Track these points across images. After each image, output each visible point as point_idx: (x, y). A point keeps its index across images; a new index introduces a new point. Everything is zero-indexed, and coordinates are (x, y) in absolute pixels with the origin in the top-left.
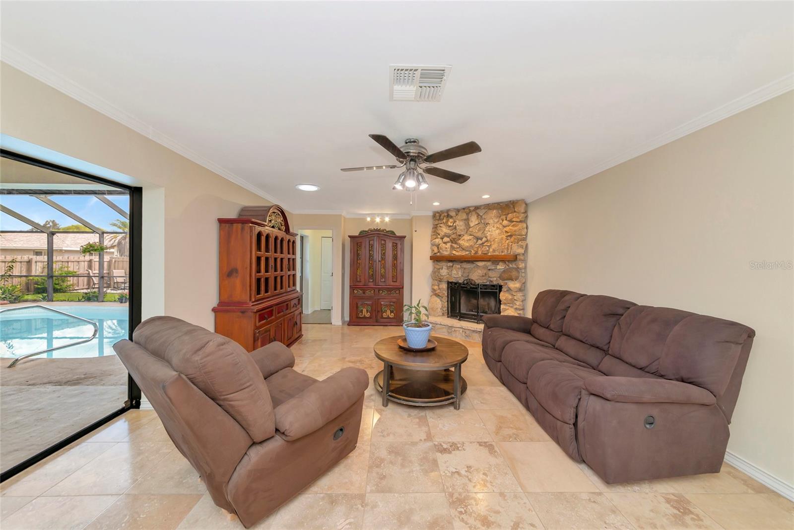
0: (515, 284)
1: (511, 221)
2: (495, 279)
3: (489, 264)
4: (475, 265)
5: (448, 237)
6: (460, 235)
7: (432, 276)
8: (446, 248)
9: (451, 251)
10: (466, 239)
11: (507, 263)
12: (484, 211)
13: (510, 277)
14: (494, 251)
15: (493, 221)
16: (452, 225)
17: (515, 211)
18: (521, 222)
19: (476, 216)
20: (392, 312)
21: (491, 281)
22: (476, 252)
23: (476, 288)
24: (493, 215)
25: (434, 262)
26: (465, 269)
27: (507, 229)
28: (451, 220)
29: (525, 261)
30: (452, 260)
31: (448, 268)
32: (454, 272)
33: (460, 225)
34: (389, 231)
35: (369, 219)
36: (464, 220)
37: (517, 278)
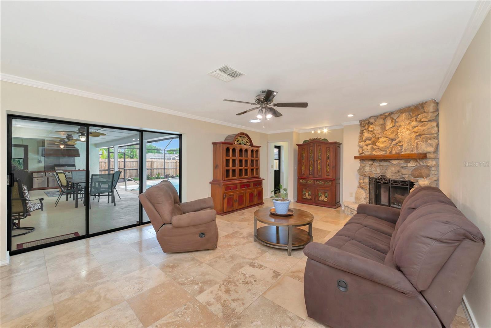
0: (424, 181)
1: (420, 121)
2: (407, 176)
3: (402, 162)
4: (391, 163)
5: (370, 140)
6: (378, 138)
7: (359, 173)
8: (367, 149)
9: (372, 151)
10: (381, 141)
11: (418, 161)
12: (397, 115)
13: (420, 174)
14: (405, 150)
15: (405, 123)
16: (372, 130)
17: (425, 112)
18: (430, 121)
19: (390, 120)
20: (326, 197)
21: (404, 178)
22: (391, 152)
23: (387, 183)
24: (403, 118)
25: (360, 161)
26: (383, 166)
27: (415, 130)
28: (371, 126)
29: (437, 159)
30: (373, 159)
31: (371, 165)
32: (373, 169)
33: (377, 129)
34: (323, 139)
35: (313, 132)
36: (381, 125)
37: (427, 176)
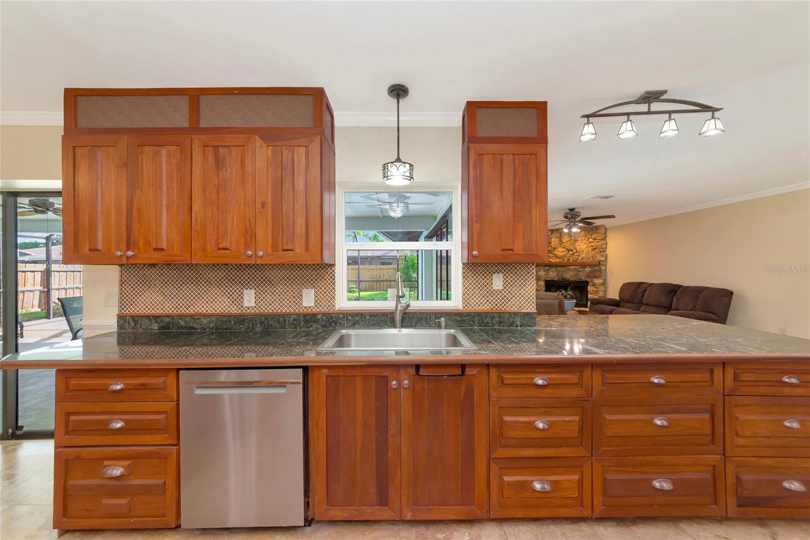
0: (598, 280)
1: (594, 239)
2: (583, 277)
3: (578, 267)
4: (567, 268)
6: (554, 248)
9: (548, 259)
10: (559, 251)
11: (592, 266)
13: (595, 276)
14: (582, 258)
15: (582, 238)
17: (597, 233)
18: (602, 240)
19: (567, 235)
21: (581, 279)
22: (569, 260)
23: (570, 283)
24: (582, 235)
26: (559, 271)
27: (593, 244)
29: (605, 265)
30: (548, 265)
31: (545, 271)
32: (551, 273)
33: (554, 241)
36: (558, 237)
37: (600, 277)
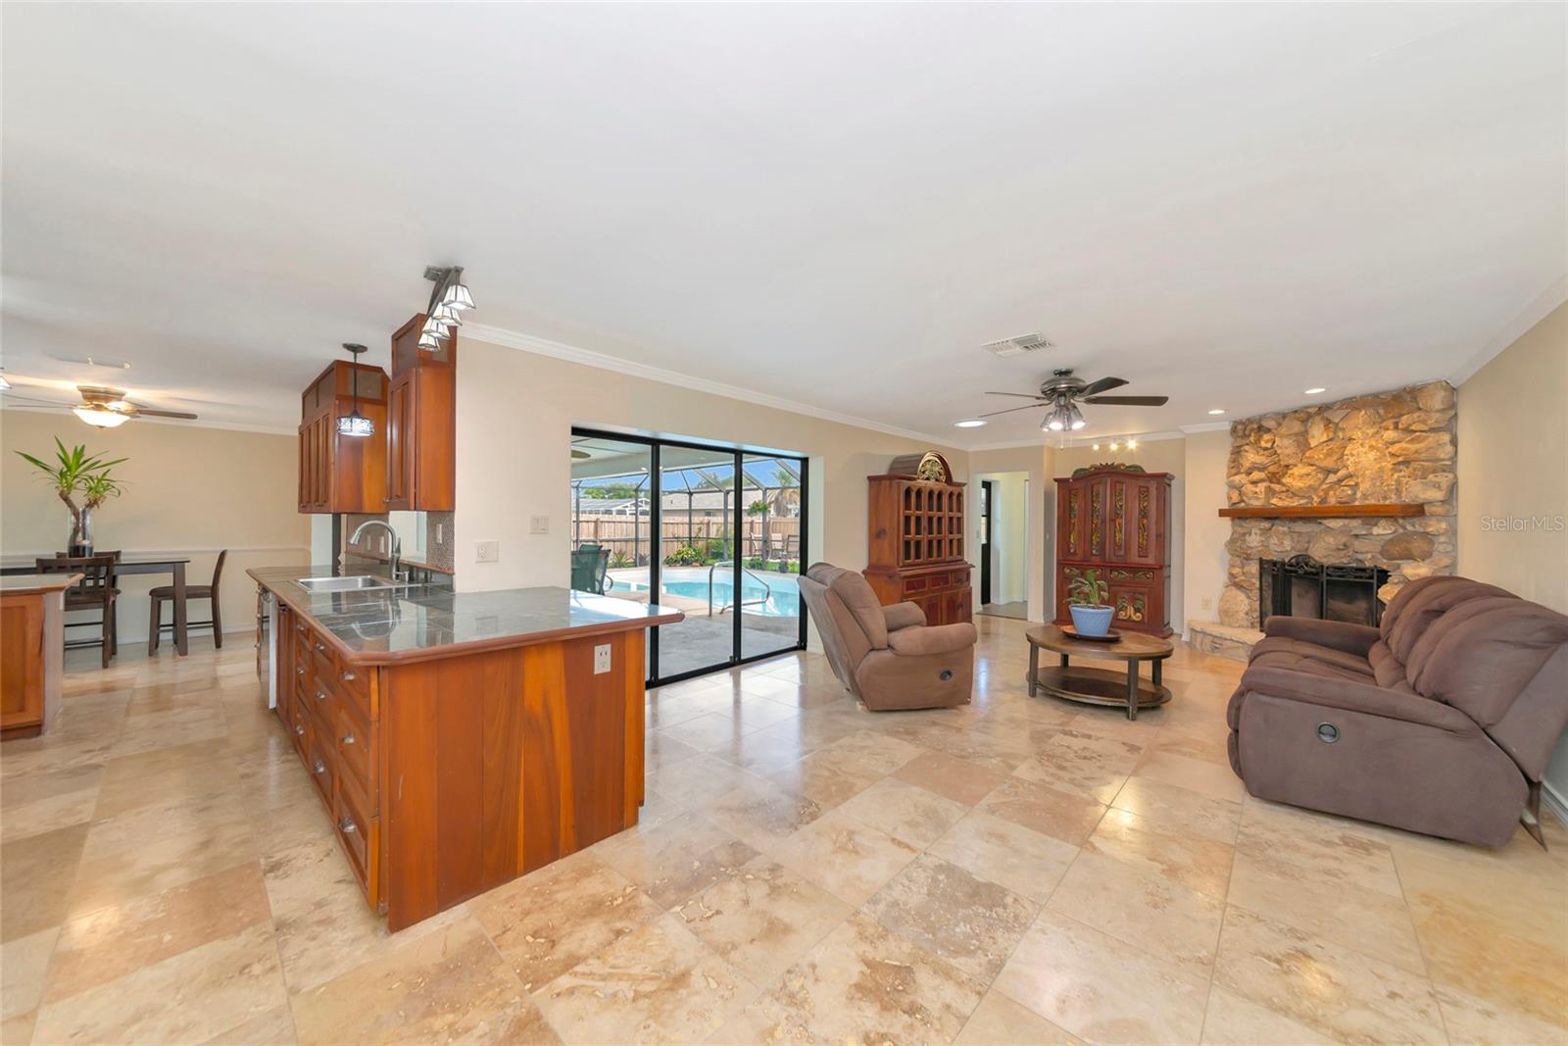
0: (1419, 567)
1: (1407, 430)
2: (1369, 556)
3: (1355, 523)
4: (1322, 527)
5: (1262, 469)
6: (1287, 466)
7: (1229, 550)
8: (1256, 493)
9: (1268, 498)
10: (1297, 474)
11: (1401, 521)
12: (1342, 413)
13: (1407, 552)
14: (1365, 496)
15: (1363, 432)
16: (1269, 445)
17: (1420, 409)
18: (1433, 430)
19: (1322, 426)
20: (1137, 610)
21: (1361, 561)
23: (1317, 574)
24: (1360, 422)
25: (1233, 520)
26: (1300, 534)
27: (1393, 449)
28: (1266, 437)
29: (1451, 516)
30: (1271, 516)
31: (1264, 532)
32: (1274, 540)
33: (1286, 446)
34: (1130, 467)
35: (1096, 447)
36: (1296, 435)
37: (1425, 556)
